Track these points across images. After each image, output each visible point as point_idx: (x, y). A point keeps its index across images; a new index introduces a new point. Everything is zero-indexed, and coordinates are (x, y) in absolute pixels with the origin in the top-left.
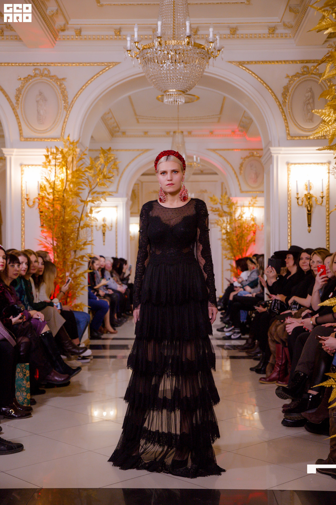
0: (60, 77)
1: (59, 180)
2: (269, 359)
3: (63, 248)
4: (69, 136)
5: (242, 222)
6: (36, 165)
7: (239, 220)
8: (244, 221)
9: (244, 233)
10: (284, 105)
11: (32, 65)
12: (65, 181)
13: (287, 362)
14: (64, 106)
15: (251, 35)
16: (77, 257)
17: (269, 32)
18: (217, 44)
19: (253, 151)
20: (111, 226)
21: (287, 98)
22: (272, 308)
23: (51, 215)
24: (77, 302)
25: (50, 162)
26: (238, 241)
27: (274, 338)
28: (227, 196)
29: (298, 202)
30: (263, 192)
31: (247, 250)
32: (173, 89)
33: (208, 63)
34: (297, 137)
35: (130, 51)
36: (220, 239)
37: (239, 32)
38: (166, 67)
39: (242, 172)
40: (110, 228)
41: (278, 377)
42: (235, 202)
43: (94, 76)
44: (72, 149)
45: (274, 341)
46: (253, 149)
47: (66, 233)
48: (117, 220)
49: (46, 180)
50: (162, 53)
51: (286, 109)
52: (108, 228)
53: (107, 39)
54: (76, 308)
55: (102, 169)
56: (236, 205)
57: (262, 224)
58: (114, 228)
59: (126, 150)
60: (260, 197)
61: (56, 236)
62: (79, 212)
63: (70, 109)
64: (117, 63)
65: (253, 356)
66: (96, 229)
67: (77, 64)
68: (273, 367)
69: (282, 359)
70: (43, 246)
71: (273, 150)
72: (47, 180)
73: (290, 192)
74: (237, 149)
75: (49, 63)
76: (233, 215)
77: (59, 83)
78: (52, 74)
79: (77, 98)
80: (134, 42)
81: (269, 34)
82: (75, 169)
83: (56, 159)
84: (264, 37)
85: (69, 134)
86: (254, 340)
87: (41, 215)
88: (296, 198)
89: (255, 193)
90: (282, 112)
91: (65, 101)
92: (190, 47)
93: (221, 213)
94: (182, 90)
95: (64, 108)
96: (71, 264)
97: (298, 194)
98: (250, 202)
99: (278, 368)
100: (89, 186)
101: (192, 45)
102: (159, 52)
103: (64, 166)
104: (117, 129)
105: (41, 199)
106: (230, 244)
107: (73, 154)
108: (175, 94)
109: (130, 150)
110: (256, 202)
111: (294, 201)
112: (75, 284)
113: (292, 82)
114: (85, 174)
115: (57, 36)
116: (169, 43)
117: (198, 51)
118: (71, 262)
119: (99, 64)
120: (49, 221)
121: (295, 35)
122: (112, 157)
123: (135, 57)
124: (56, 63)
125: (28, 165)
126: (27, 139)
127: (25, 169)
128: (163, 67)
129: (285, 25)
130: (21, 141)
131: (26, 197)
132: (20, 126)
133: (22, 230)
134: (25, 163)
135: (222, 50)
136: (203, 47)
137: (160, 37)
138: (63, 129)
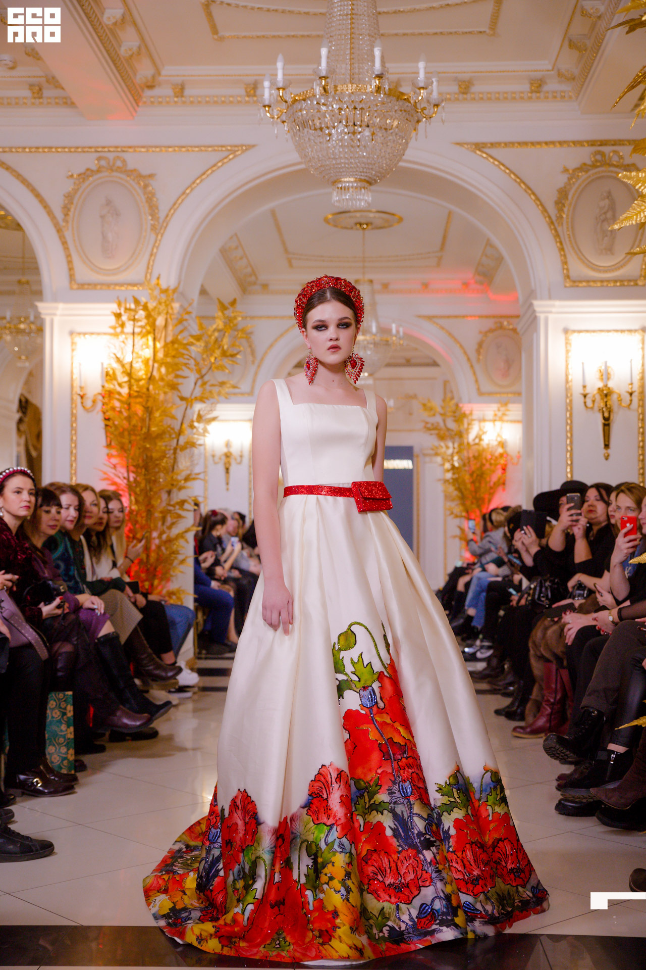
0: (145, 172)
1: (140, 360)
2: (530, 693)
3: (146, 486)
4: (158, 278)
5: (481, 448)
6: (98, 334)
7: (476, 444)
8: (485, 446)
9: (484, 468)
10: (558, 223)
11: (93, 150)
12: (151, 363)
13: (565, 696)
14: (152, 225)
15: (497, 95)
16: (172, 503)
17: (531, 88)
18: (431, 93)
19: (501, 320)
20: (241, 456)
21: (566, 209)
22: (536, 596)
23: (125, 424)
24: (173, 586)
25: (123, 325)
26: (473, 483)
27: (540, 651)
28: (453, 402)
29: (585, 403)
30: (519, 394)
31: (490, 501)
32: (349, 176)
33: (415, 130)
34: (584, 281)
35: (269, 106)
36: (440, 480)
37: (476, 88)
38: (336, 135)
39: (481, 357)
40: (239, 459)
41: (548, 725)
42: (467, 412)
43: (207, 170)
44: (165, 302)
45: (541, 657)
46: (502, 317)
47: (151, 458)
49: (116, 360)
50: (328, 108)
51: (563, 230)
52: (236, 459)
53: (231, 102)
54: (170, 597)
55: (220, 340)
56: (470, 418)
57: (519, 452)
58: (246, 460)
59: (269, 317)
60: (514, 402)
61: (135, 464)
62: (176, 419)
63: (162, 231)
64: (249, 146)
65: (500, 690)
66: (214, 460)
67: (177, 149)
68: (538, 707)
69: (556, 692)
70: (109, 482)
71: (539, 305)
72: (118, 360)
73: (570, 384)
74: (471, 316)
75: (125, 147)
76: (465, 436)
77: (142, 184)
78: (131, 166)
79: (175, 211)
80: (275, 87)
81: (532, 92)
82: (170, 339)
83: (134, 320)
84: (522, 98)
85: (159, 275)
86: (501, 660)
87: (106, 425)
88: (583, 394)
89: (505, 396)
90: (554, 236)
91: (153, 215)
92: (382, 96)
93: (442, 433)
94: (367, 178)
95: (152, 229)
96: (161, 515)
97: (584, 387)
98: (497, 413)
99: (548, 709)
100: (195, 372)
101: (385, 94)
102: (324, 108)
103: (148, 333)
104: (253, 278)
105: (107, 396)
106: (459, 489)
107: (167, 313)
108: (352, 187)
109: (276, 317)
110: (507, 413)
111: (578, 400)
112: (168, 552)
113: (574, 180)
114: (188, 350)
115: (140, 96)
116: (343, 90)
117: (397, 105)
118: (161, 512)
119: (216, 148)
120: (121, 435)
121: (579, 94)
122: (239, 316)
123: (279, 120)
124: (138, 147)
125: (85, 334)
126: (82, 286)
127: (79, 340)
128: (330, 134)
129: (560, 75)
130: (71, 288)
131: (79, 392)
132: (70, 262)
133: (72, 452)
134: (79, 329)
135: (443, 104)
136: (405, 97)
137: (325, 78)
138: (149, 267)
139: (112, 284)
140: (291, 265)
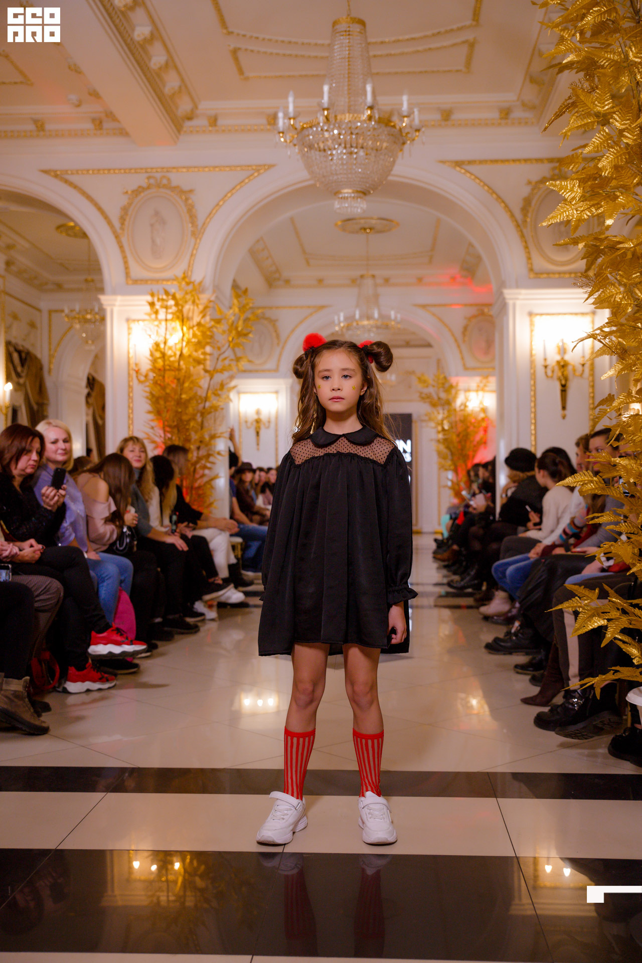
0: (186, 188)
5: (466, 413)
7: (461, 410)
8: (470, 411)
9: (469, 430)
10: (524, 226)
11: (144, 171)
14: (192, 231)
15: (473, 122)
17: (500, 116)
18: (413, 120)
19: (482, 307)
20: (269, 422)
21: (529, 215)
26: (460, 442)
28: (443, 376)
29: (546, 373)
30: (495, 369)
31: (474, 457)
32: (347, 188)
33: (401, 150)
34: (545, 273)
36: (432, 440)
37: (456, 116)
38: (336, 155)
39: (466, 339)
40: (267, 424)
42: (454, 384)
43: (236, 186)
46: (483, 305)
48: (277, 413)
50: (330, 133)
51: (527, 232)
52: (264, 424)
53: (255, 130)
56: (457, 389)
58: (273, 425)
59: (291, 307)
60: (491, 375)
63: (200, 236)
64: (270, 165)
66: (247, 425)
67: (211, 169)
71: (508, 293)
73: (534, 358)
74: (458, 305)
75: (169, 168)
76: (453, 405)
78: (175, 183)
79: (210, 219)
80: (287, 117)
81: (501, 119)
84: (493, 124)
88: (544, 366)
89: (485, 370)
90: (521, 237)
91: (193, 223)
92: (373, 123)
93: (434, 401)
94: (362, 190)
95: (192, 235)
97: (545, 360)
98: (480, 384)
101: (375, 122)
102: (326, 135)
104: (278, 275)
106: (448, 448)
108: (350, 197)
109: (296, 307)
110: (487, 384)
111: (540, 371)
113: (536, 190)
115: (182, 127)
116: (341, 119)
117: (386, 130)
119: (243, 168)
123: (291, 144)
124: (180, 168)
125: (138, 321)
126: (136, 282)
127: (134, 326)
128: (332, 155)
129: (524, 105)
130: (127, 284)
131: (134, 368)
132: (126, 263)
133: (129, 417)
134: (134, 317)
135: (423, 129)
136: (392, 124)
137: (328, 109)
138: (190, 265)
139: (161, 279)
140: (308, 264)
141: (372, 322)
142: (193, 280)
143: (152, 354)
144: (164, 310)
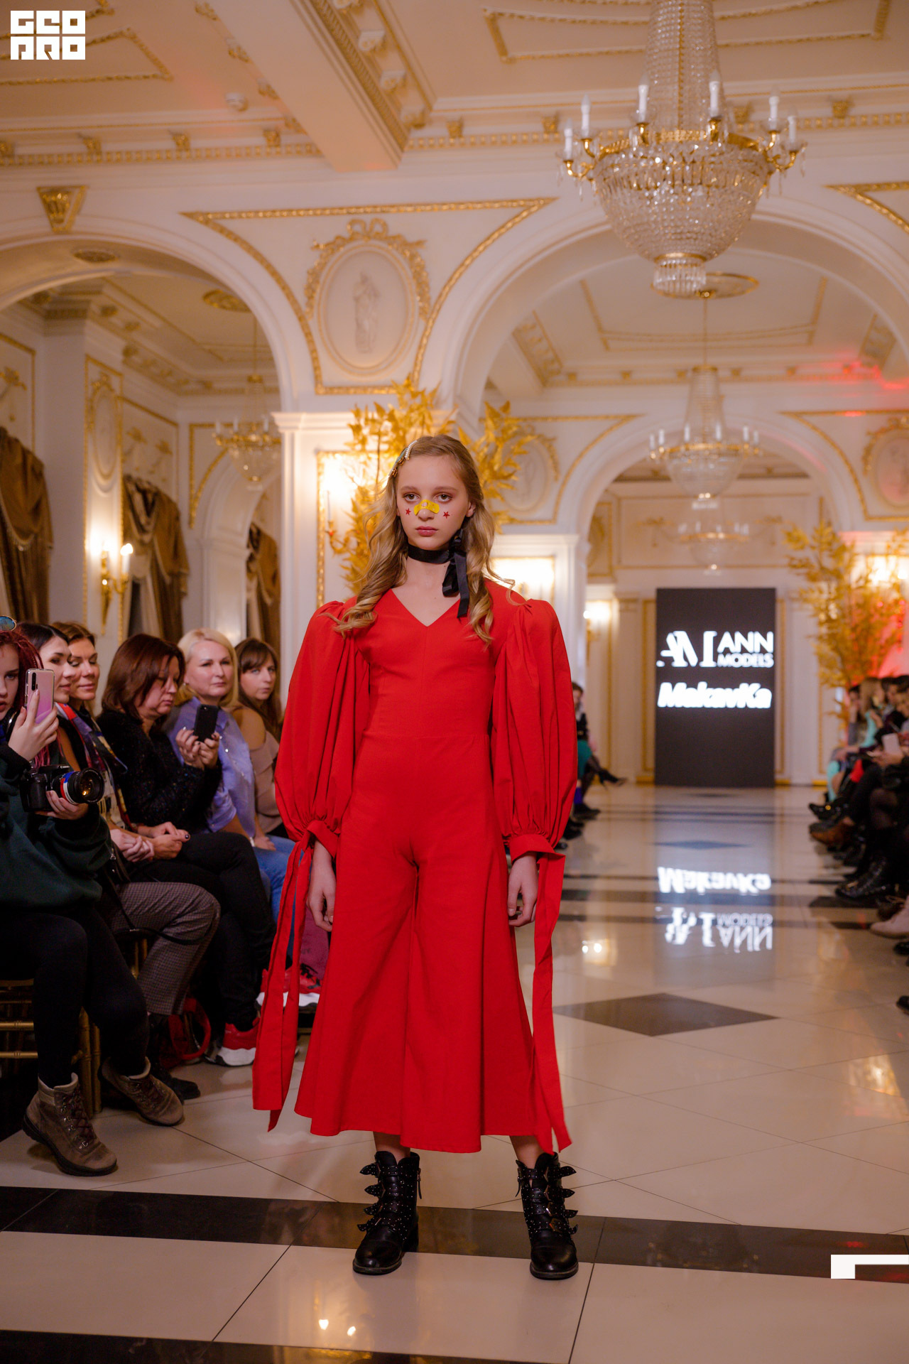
0: (412, 238)
5: (867, 593)
7: (861, 587)
8: (874, 590)
9: (873, 620)
11: (345, 211)
14: (421, 308)
15: (887, 118)
18: (788, 135)
19: (898, 416)
25: (364, 442)
26: (856, 640)
28: (830, 530)
31: (880, 665)
32: (676, 251)
33: (765, 185)
35: (571, 161)
36: (809, 637)
37: (858, 110)
38: (659, 198)
39: (869, 468)
42: (849, 544)
43: (493, 234)
46: (899, 411)
50: (648, 163)
53: (525, 142)
56: (852, 551)
59: (577, 418)
63: (434, 316)
64: (548, 199)
67: (453, 206)
74: (856, 411)
75: (385, 206)
76: (846, 578)
78: (393, 231)
79: (451, 287)
80: (579, 138)
89: (903, 520)
91: (423, 294)
92: (720, 145)
93: (814, 572)
94: (699, 253)
95: (420, 314)
98: (891, 543)
101: (723, 142)
102: (643, 164)
104: (556, 365)
106: (836, 649)
108: (680, 264)
109: (586, 417)
110: (905, 544)
115: (406, 139)
116: (667, 138)
117: (741, 154)
119: (505, 204)
123: (585, 178)
124: (403, 205)
125: (334, 452)
126: (331, 390)
127: (328, 461)
128: (651, 198)
130: (317, 393)
131: (327, 528)
132: (315, 359)
134: (327, 447)
135: (803, 150)
136: (752, 144)
137: (645, 124)
138: (417, 363)
139: (369, 387)
140: (607, 347)
141: (710, 446)
142: (421, 388)
143: (355, 509)
144: (376, 438)
